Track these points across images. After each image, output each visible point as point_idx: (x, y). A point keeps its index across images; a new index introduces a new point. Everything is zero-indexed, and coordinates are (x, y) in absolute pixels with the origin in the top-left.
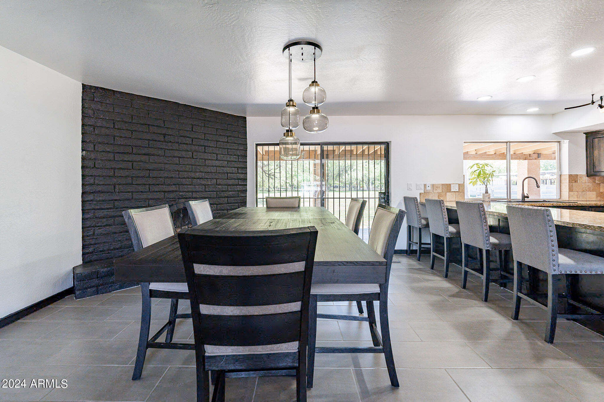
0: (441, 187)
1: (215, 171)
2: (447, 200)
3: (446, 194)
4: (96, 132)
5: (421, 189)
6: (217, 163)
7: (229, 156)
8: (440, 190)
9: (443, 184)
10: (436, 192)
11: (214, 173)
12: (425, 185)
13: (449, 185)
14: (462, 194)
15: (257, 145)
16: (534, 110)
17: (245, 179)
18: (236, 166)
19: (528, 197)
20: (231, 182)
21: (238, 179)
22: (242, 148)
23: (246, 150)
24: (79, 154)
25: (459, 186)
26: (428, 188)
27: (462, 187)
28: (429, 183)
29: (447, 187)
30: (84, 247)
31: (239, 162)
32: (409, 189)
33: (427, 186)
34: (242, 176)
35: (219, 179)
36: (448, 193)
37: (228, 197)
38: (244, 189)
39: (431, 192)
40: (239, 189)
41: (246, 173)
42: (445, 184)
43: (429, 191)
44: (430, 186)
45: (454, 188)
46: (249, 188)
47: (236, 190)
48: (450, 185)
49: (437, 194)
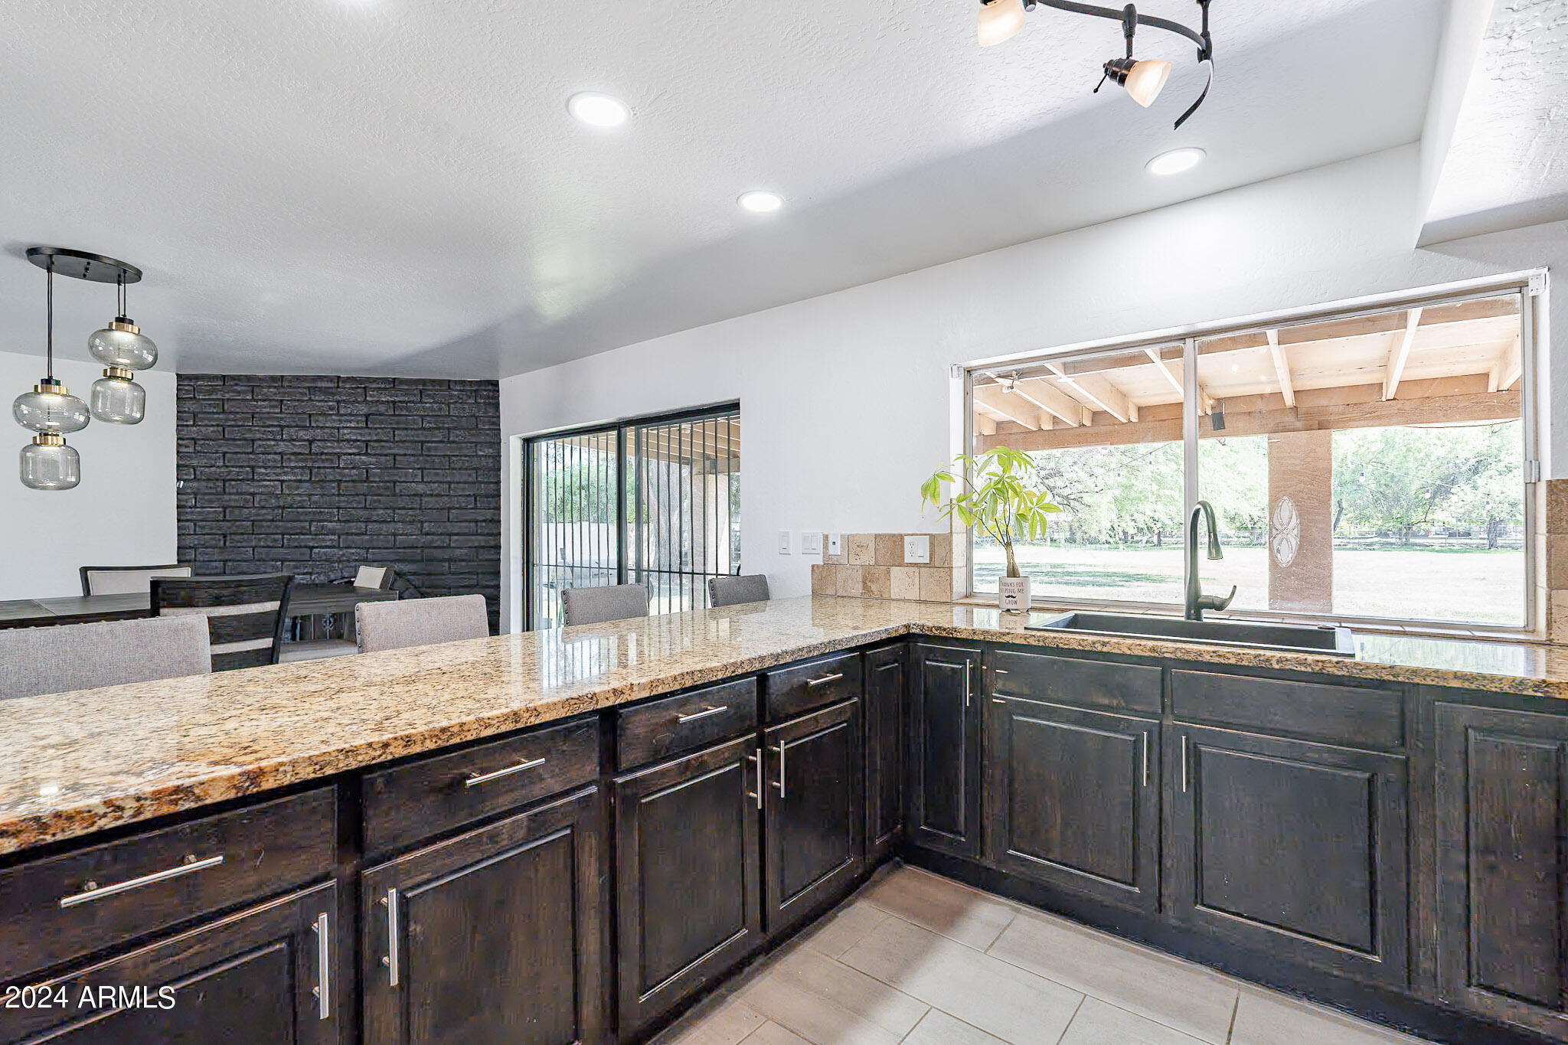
0: (873, 546)
2: (893, 597)
3: (889, 572)
5: (814, 551)
8: (867, 558)
9: (880, 535)
10: (858, 562)
12: (827, 537)
13: (897, 541)
14: (942, 574)
17: (496, 522)
18: (471, 492)
21: (477, 521)
23: (497, 455)
24: (172, 485)
25: (932, 544)
26: (833, 550)
27: (941, 547)
28: (837, 530)
29: (892, 548)
31: (477, 483)
33: (831, 543)
36: (895, 570)
37: (450, 560)
38: (493, 543)
39: (842, 561)
40: (477, 543)
41: (499, 509)
42: (885, 535)
43: (835, 558)
44: (838, 544)
45: (917, 551)
47: (471, 544)
48: (901, 537)
49: (860, 572)
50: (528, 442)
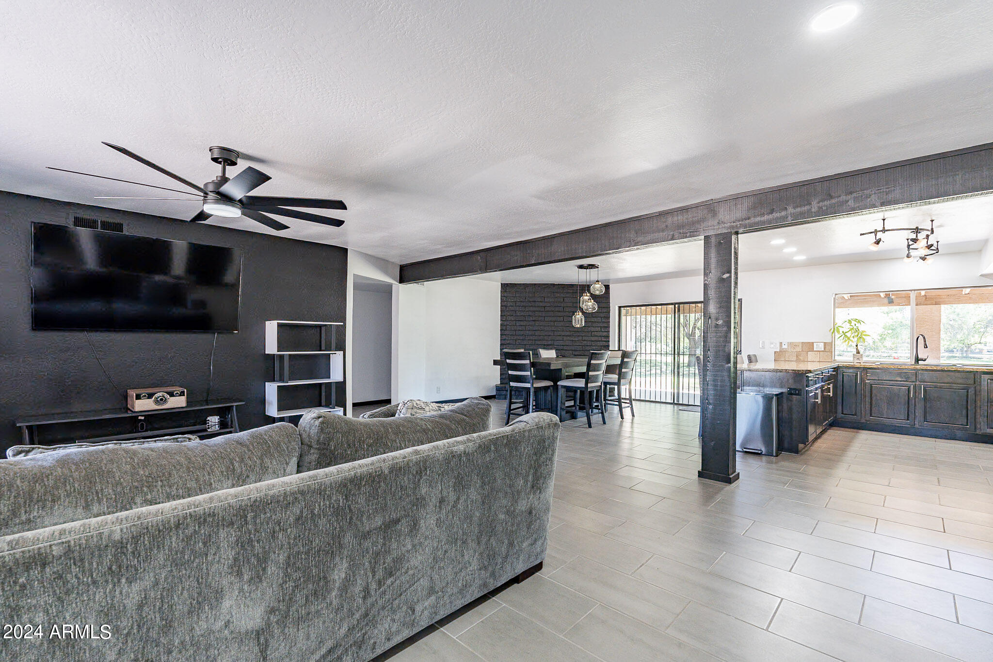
0: (801, 346)
2: (809, 360)
3: (807, 353)
4: (507, 309)
5: (776, 347)
8: (799, 349)
9: (804, 342)
10: (794, 350)
12: (781, 343)
13: (811, 344)
14: (828, 354)
18: (599, 325)
20: (595, 339)
22: (605, 311)
23: (609, 312)
24: (499, 323)
25: (825, 345)
26: (784, 347)
27: (829, 346)
28: (786, 340)
29: (809, 346)
30: (501, 374)
31: (602, 321)
33: (783, 345)
34: (605, 334)
36: (809, 352)
39: (787, 350)
40: (601, 344)
41: (609, 331)
42: (806, 342)
43: (785, 349)
44: (786, 345)
45: (819, 347)
47: (599, 345)
49: (795, 353)
50: (620, 307)
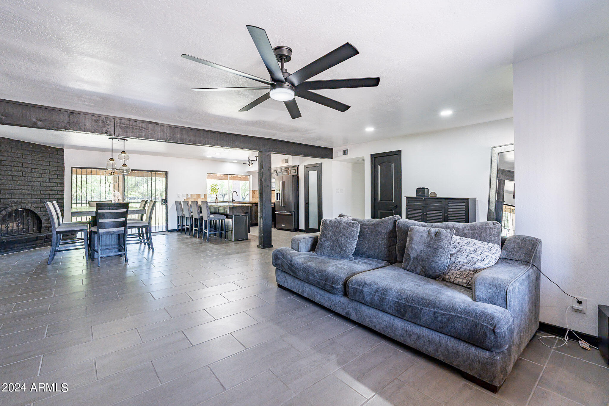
1: (40, 185)
5: (185, 197)
6: (42, 180)
7: (50, 175)
8: (195, 197)
11: (39, 186)
14: (206, 199)
15: (72, 168)
16: (236, 161)
17: (63, 191)
18: (56, 181)
19: (235, 200)
20: (51, 192)
21: (57, 191)
23: (63, 171)
25: (204, 195)
26: (188, 196)
27: (206, 196)
28: (189, 194)
29: (199, 196)
31: (58, 179)
32: (179, 197)
34: (60, 188)
35: (42, 190)
38: (62, 197)
40: (58, 197)
41: (64, 187)
45: (202, 196)
46: (65, 196)
47: (56, 198)
48: (200, 195)
